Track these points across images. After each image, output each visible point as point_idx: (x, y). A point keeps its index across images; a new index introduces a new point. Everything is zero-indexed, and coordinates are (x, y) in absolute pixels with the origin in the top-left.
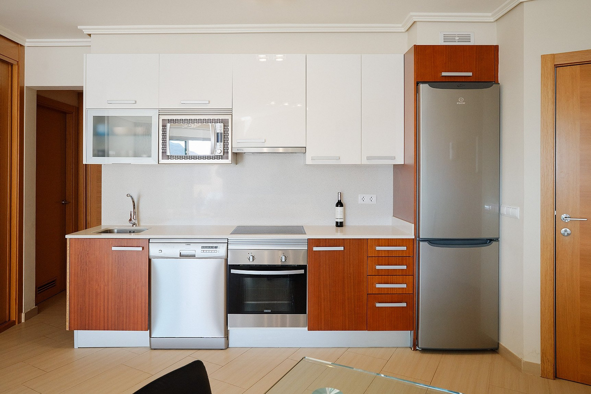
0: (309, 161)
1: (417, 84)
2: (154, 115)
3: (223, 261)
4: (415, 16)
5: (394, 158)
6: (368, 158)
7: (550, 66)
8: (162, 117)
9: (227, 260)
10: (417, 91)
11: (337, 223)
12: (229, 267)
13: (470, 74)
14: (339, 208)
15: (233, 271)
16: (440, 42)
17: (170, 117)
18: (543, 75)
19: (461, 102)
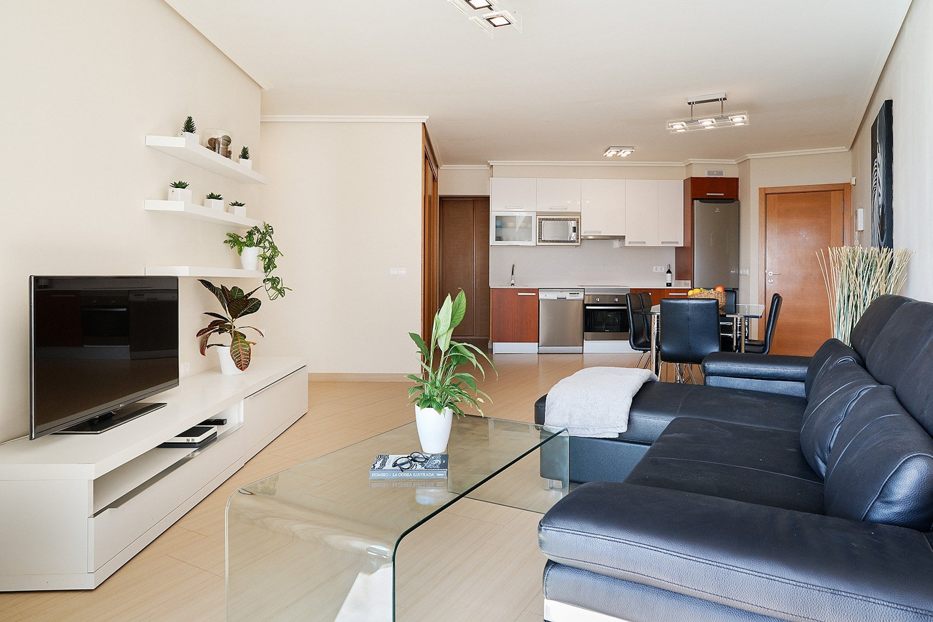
0: (627, 244)
1: (693, 200)
2: (534, 215)
3: (582, 301)
4: (692, 160)
5: (678, 243)
6: (662, 243)
7: (763, 194)
8: (538, 217)
9: (584, 301)
10: (693, 204)
11: (667, 284)
12: (585, 305)
13: (723, 194)
14: (669, 274)
15: (587, 307)
16: (706, 176)
17: (543, 217)
18: (760, 199)
19: (717, 211)
